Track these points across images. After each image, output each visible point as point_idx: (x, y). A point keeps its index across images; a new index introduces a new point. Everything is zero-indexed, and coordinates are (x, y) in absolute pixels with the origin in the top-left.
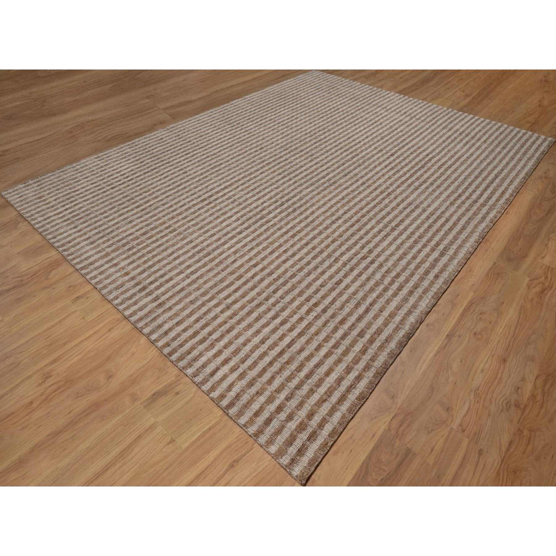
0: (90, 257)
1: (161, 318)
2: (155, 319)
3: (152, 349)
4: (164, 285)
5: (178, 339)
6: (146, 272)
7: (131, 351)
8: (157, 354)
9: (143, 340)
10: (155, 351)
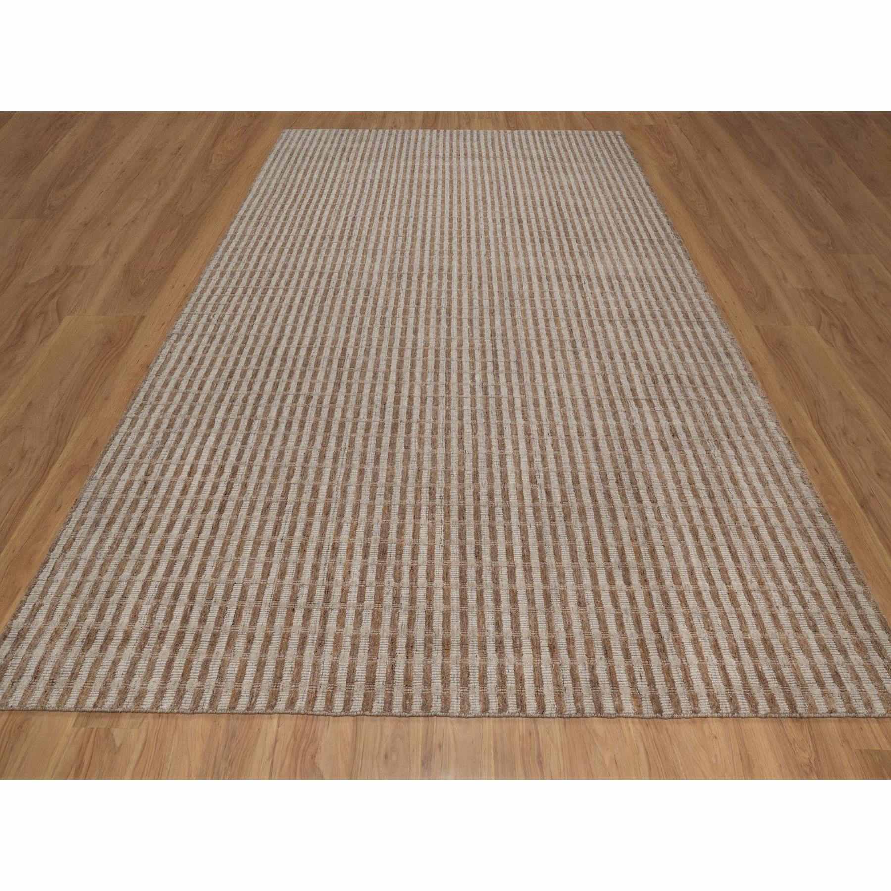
0: (352, 671)
1: (580, 668)
2: (575, 679)
3: (624, 725)
4: (517, 612)
5: (637, 676)
6: (470, 615)
7: (607, 763)
8: (638, 726)
9: (598, 725)
10: (630, 725)
